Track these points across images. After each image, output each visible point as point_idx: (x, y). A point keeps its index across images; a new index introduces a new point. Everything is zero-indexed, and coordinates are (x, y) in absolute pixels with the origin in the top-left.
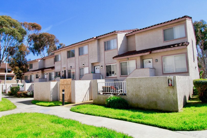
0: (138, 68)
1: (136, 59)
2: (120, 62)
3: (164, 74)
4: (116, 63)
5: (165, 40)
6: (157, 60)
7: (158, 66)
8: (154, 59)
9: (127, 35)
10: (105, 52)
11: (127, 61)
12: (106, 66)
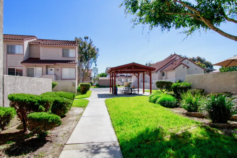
0: (43, 74)
1: (42, 67)
2: (26, 67)
3: (62, 79)
4: (22, 67)
5: (63, 56)
6: (58, 70)
7: (58, 73)
8: (56, 69)
9: (30, 43)
10: (8, 55)
11: (34, 68)
12: (8, 68)
